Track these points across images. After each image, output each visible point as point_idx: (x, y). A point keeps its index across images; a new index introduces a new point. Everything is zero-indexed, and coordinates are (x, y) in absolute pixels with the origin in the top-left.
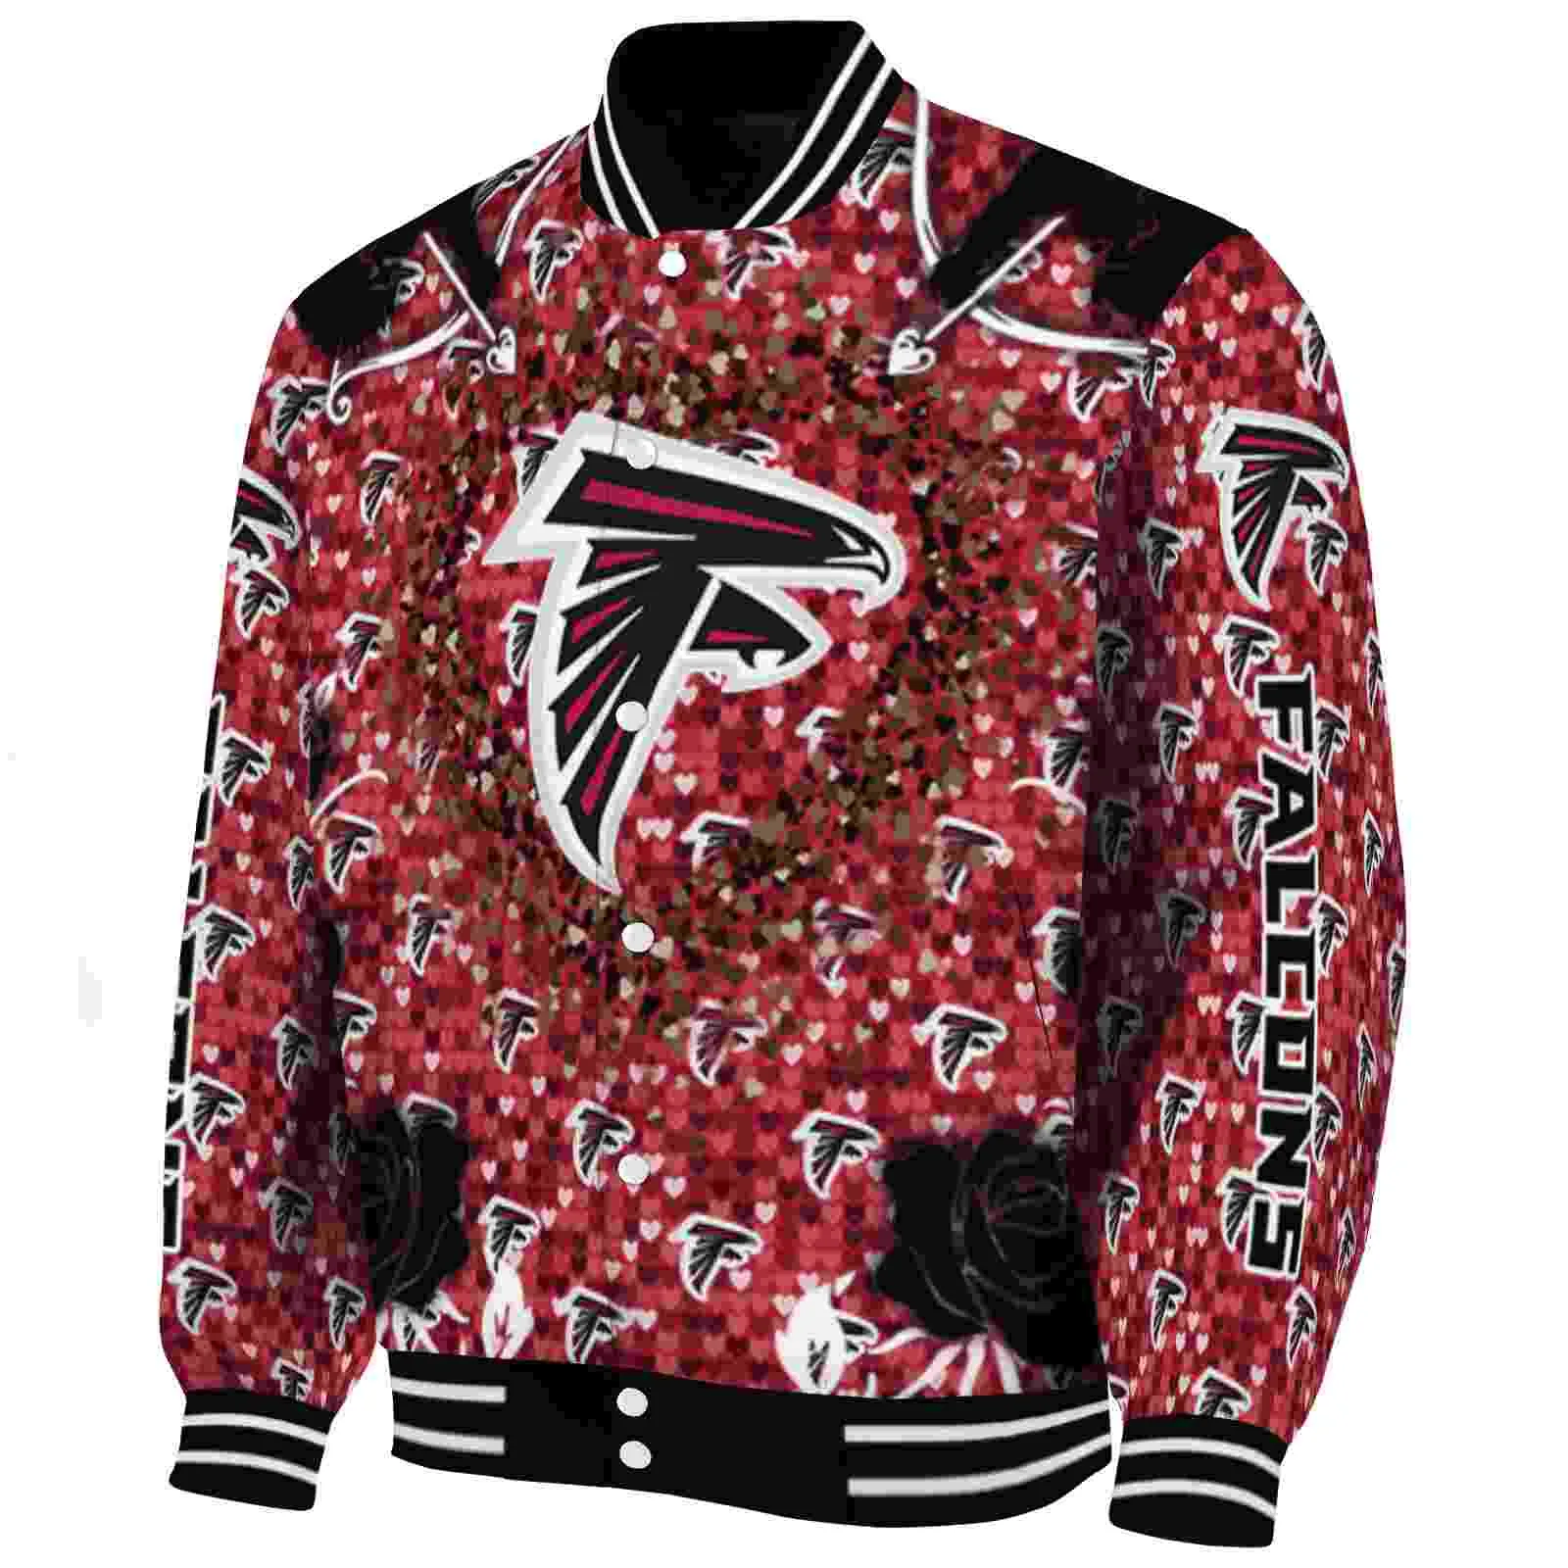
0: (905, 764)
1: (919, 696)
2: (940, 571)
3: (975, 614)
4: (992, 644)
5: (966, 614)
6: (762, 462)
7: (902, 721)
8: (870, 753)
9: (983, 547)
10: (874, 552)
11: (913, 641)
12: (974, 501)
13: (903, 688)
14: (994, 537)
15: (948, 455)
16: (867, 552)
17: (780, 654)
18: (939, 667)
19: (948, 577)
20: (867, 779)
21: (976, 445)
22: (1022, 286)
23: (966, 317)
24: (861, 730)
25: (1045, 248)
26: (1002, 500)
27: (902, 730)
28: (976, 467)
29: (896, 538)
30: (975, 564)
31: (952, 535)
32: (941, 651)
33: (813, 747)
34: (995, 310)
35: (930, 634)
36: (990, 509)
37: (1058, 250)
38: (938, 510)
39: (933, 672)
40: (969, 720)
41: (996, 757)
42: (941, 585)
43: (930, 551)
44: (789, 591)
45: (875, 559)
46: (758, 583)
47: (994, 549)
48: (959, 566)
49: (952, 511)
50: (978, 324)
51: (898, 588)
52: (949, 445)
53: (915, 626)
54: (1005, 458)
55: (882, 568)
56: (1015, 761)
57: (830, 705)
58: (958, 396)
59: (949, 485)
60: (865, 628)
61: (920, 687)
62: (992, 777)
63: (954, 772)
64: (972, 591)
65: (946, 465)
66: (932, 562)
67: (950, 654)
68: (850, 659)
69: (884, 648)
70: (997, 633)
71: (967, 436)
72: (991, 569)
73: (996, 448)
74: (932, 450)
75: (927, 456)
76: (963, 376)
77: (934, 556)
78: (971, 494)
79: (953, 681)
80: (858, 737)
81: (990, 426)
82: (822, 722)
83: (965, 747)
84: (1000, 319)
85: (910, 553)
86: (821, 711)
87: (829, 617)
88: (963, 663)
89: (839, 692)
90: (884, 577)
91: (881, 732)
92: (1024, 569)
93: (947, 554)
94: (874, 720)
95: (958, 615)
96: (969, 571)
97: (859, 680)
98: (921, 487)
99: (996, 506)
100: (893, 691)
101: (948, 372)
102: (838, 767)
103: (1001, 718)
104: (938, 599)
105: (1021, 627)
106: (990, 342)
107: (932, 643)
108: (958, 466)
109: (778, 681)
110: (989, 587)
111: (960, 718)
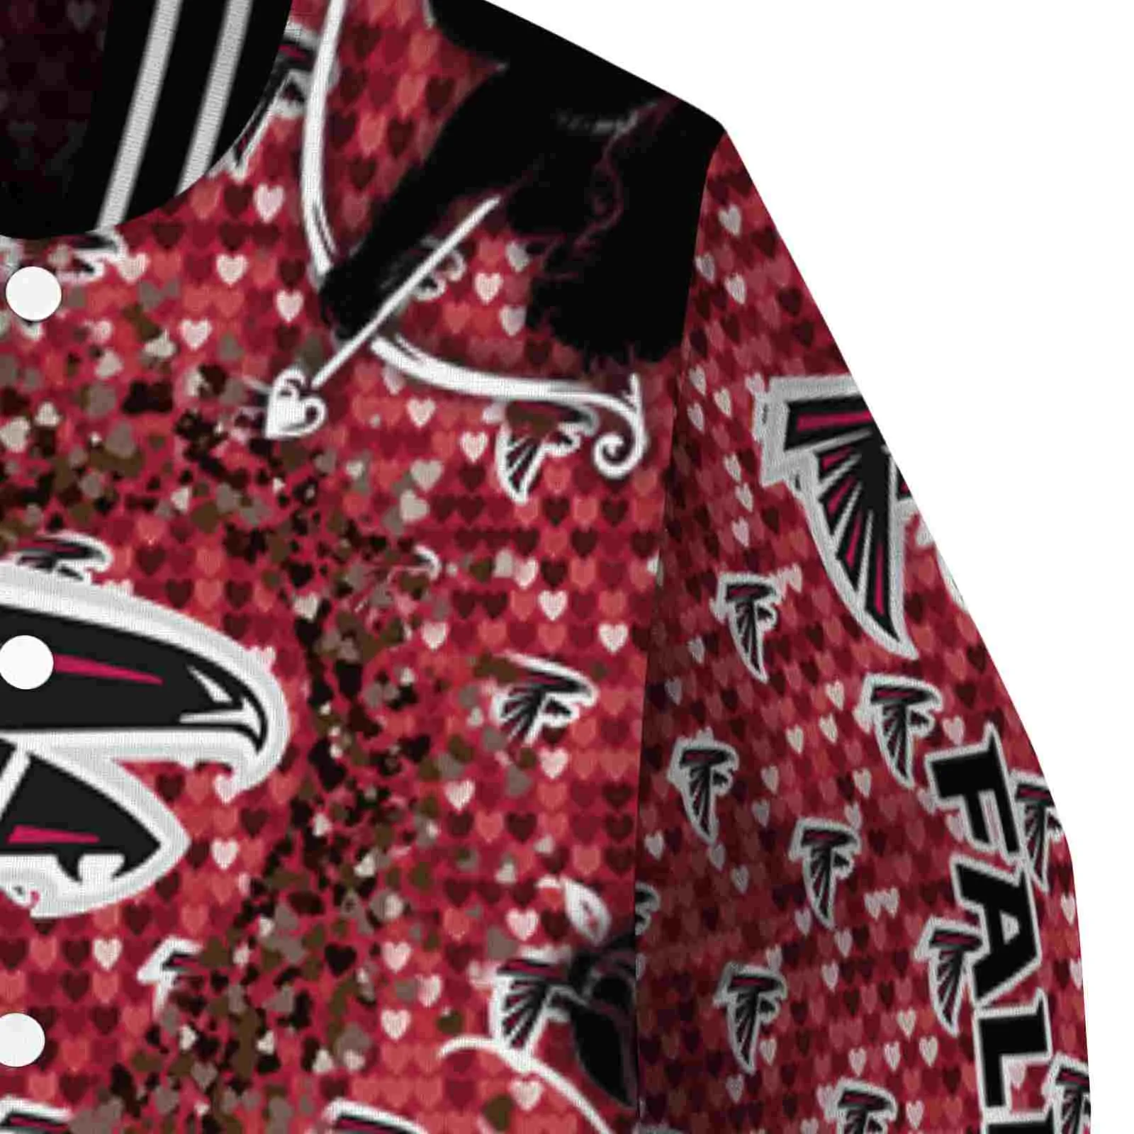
0: (282, 1021)
1: (307, 919)
2: (335, 732)
3: (383, 793)
4: (408, 837)
5: (371, 793)
6: (88, 577)
7: (278, 956)
8: (238, 1007)
9: (393, 693)
10: (247, 705)
11: (296, 835)
12: (378, 625)
13: (283, 909)
14: (408, 677)
15: (341, 561)
16: (237, 706)
17: (116, 861)
18: (332, 873)
19: (347, 740)
20: (233, 1045)
21: (378, 543)
22: (437, 305)
23: (365, 353)
24: (223, 970)
25: (467, 247)
26: (416, 623)
27: (279, 970)
28: (380, 574)
29: (275, 684)
30: (382, 720)
31: (351, 677)
32: (336, 848)
33: (160, 996)
34: (401, 340)
35: (321, 826)
36: (400, 639)
37: (485, 249)
38: (332, 642)
39: (323, 882)
40: (376, 952)
41: (414, 1007)
42: (335, 752)
43: (323, 702)
44: (130, 767)
45: (247, 715)
46: (85, 755)
47: (408, 696)
48: (360, 723)
49: (349, 643)
50: (382, 363)
51: (278, 758)
52: (345, 543)
53: (301, 812)
54: (419, 561)
55: (257, 729)
56: (446, 1012)
57: (183, 934)
58: (355, 469)
59: (345, 604)
60: (234, 818)
61: (306, 905)
62: (411, 1036)
63: (353, 1031)
64: (379, 761)
65: (341, 574)
66: (324, 718)
67: (349, 855)
68: (214, 868)
69: (258, 848)
70: (417, 820)
71: (366, 530)
72: (406, 724)
73: (406, 545)
74: (323, 550)
75: (314, 560)
76: (360, 439)
77: (326, 709)
78: (373, 615)
79: (352, 895)
80: (220, 982)
81: (398, 516)
82: (174, 961)
83: (368, 994)
84: (409, 355)
85: (294, 707)
86: (174, 945)
87: (187, 803)
88: (366, 868)
89: (195, 916)
90: (259, 742)
91: (252, 974)
92: (450, 723)
93: (345, 707)
94: (242, 956)
95: (359, 796)
96: (373, 730)
97: (222, 899)
98: (307, 607)
99: (409, 633)
100: (269, 912)
101: (341, 435)
102: (193, 1027)
103: (425, 945)
104: (332, 774)
105: (451, 811)
106: (394, 387)
107: (323, 840)
108: (355, 574)
109: (113, 900)
110: (402, 752)
111: (362, 950)
